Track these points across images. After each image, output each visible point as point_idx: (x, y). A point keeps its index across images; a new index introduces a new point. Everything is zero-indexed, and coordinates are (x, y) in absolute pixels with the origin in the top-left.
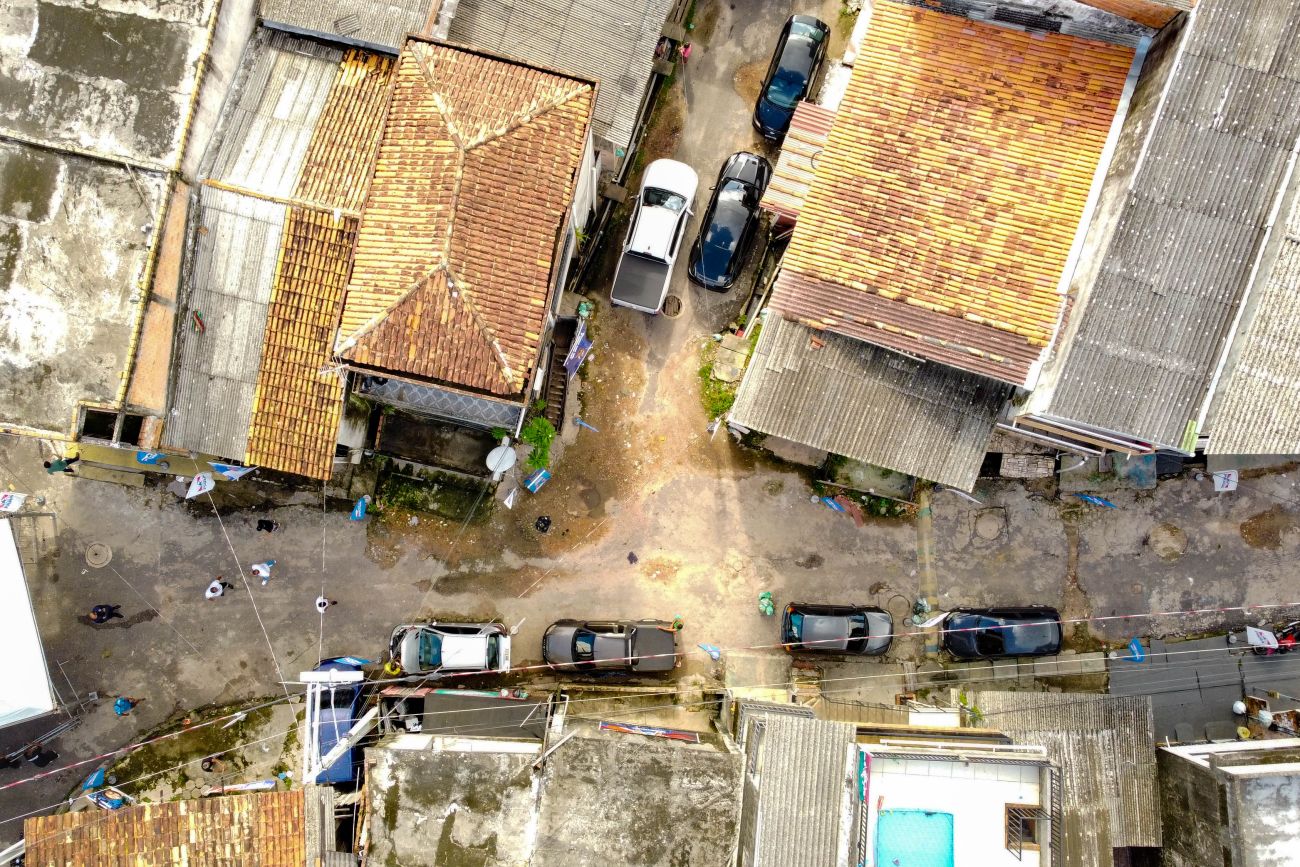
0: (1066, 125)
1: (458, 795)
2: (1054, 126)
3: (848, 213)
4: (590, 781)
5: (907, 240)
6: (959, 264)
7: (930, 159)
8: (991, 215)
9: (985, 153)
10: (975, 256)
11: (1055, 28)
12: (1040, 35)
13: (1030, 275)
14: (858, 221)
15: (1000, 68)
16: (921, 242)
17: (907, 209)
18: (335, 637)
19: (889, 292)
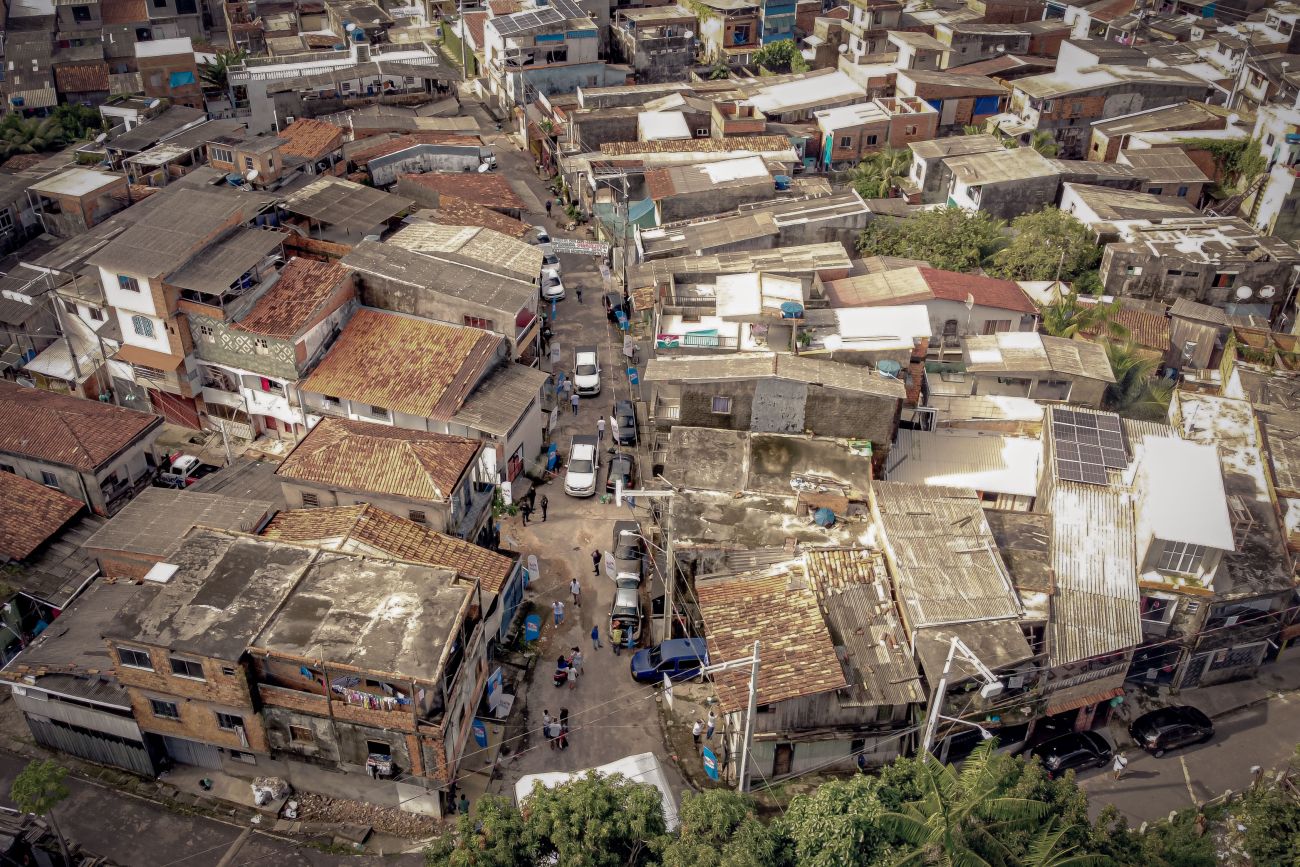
0: (386, 328)
1: (696, 517)
2: (385, 332)
3: (406, 395)
4: (685, 473)
5: (426, 375)
6: (442, 359)
7: (388, 369)
8: (422, 349)
9: (391, 352)
10: (439, 354)
11: (339, 332)
12: (341, 337)
13: (452, 337)
14: (412, 392)
15: (352, 349)
16: (428, 370)
17: (411, 375)
18: (618, 678)
19: (450, 380)
